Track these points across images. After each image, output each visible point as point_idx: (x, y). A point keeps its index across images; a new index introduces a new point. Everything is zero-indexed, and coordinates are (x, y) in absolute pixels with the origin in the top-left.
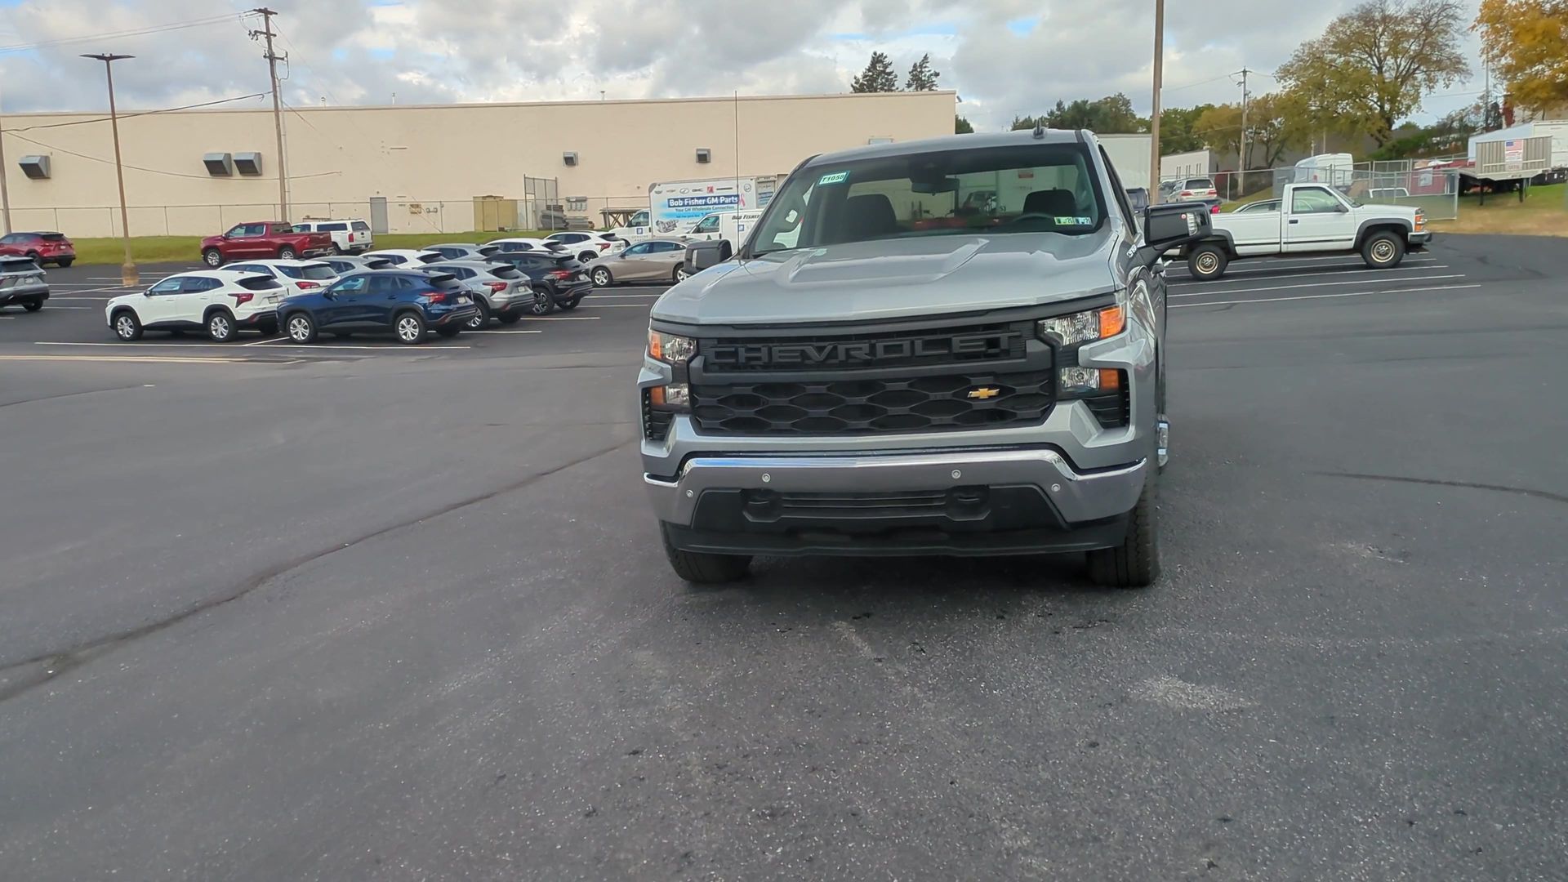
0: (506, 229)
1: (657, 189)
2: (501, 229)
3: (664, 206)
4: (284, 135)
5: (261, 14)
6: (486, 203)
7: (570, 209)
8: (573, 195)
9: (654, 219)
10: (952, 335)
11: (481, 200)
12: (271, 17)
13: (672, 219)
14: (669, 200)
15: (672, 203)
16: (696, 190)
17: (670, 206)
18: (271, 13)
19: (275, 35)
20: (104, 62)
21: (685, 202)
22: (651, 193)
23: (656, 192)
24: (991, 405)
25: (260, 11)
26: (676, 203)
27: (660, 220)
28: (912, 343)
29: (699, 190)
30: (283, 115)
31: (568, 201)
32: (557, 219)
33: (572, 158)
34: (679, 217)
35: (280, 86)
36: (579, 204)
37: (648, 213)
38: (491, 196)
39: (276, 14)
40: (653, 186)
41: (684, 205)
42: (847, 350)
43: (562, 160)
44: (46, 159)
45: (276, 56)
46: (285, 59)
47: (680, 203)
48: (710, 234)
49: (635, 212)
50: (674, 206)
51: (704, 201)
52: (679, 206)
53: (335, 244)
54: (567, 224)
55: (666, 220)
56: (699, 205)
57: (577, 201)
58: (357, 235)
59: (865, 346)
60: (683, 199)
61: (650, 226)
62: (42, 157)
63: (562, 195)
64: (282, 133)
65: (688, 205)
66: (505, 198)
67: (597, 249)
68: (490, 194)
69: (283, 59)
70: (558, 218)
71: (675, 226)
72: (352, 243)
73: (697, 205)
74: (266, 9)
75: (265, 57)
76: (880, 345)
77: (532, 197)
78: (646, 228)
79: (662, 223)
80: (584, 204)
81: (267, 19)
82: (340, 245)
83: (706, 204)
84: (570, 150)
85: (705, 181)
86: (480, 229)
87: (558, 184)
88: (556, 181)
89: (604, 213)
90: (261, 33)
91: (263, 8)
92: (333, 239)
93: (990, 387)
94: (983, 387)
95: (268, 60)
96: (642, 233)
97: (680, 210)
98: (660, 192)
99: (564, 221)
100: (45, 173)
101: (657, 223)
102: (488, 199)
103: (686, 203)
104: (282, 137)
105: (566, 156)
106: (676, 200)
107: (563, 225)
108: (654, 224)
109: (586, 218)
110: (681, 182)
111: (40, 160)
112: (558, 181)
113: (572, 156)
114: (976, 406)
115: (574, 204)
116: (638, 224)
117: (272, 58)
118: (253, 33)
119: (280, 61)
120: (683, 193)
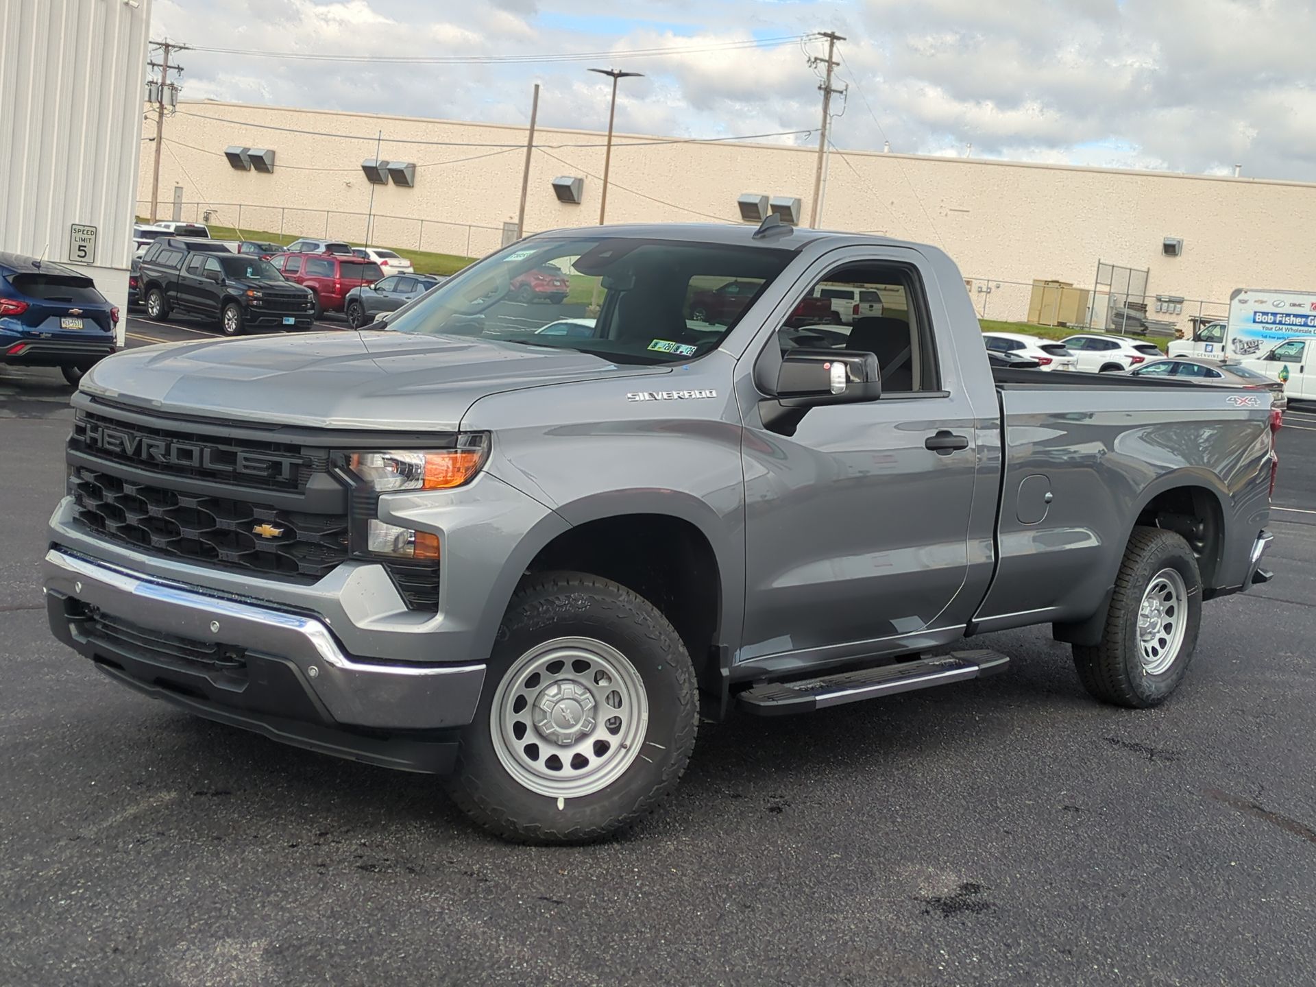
0: (1068, 324)
1: (1242, 296)
2: (1062, 325)
3: (1247, 320)
4: (825, 181)
5: (826, 38)
6: (1049, 288)
7: (1159, 311)
8: (1166, 293)
9: (1231, 334)
10: (241, 449)
11: (1042, 284)
12: (837, 43)
13: (1256, 339)
14: (1255, 313)
15: (1259, 318)
16: (1294, 305)
17: (1254, 321)
18: (839, 38)
19: (838, 64)
20: (612, 79)
21: (1276, 319)
22: (1233, 302)
23: (1240, 301)
24: (272, 548)
25: (825, 35)
26: (1264, 319)
27: (1239, 337)
28: (202, 451)
29: (1300, 305)
30: (828, 156)
31: (1159, 300)
32: (1130, 322)
33: (1173, 246)
34: (1266, 337)
35: (830, 123)
36: (1172, 305)
37: (1225, 326)
38: (1057, 282)
39: (845, 39)
40: (1237, 292)
41: (1274, 323)
42: (150, 446)
43: (1161, 247)
44: (580, 182)
45: (833, 88)
46: (844, 93)
47: (1270, 318)
48: (1288, 364)
49: (1209, 322)
50: (1262, 322)
51: (1304, 319)
52: (1267, 323)
53: (837, 314)
54: (1146, 328)
55: (1246, 339)
56: (1296, 325)
57: (1170, 301)
58: (864, 307)
59: (161, 443)
60: (1274, 314)
61: (1224, 344)
62: (576, 179)
63: (1152, 291)
64: (822, 178)
65: (1280, 323)
66: (1074, 286)
67: (1125, 363)
68: (1054, 279)
69: (841, 92)
70: (1134, 319)
71: (1257, 347)
72: (856, 316)
73: (1293, 325)
74: (833, 33)
75: (820, 88)
76: (175, 446)
77: (1107, 289)
78: (1217, 346)
79: (1241, 341)
80: (1178, 306)
81: (832, 45)
82: (841, 317)
83: (1305, 325)
84: (1173, 236)
85: (1309, 294)
86: (1035, 320)
87: (1151, 280)
88: (1148, 272)
89: (1194, 321)
90: (822, 60)
91: (830, 32)
92: (833, 308)
93: (276, 525)
94: (268, 522)
95: (822, 92)
96: (1211, 351)
97: (1267, 329)
98: (1245, 302)
99: (1143, 325)
100: (576, 199)
101: (1234, 341)
102: (1051, 285)
103: (1278, 319)
104: (822, 183)
105: (1168, 242)
106: (1264, 314)
107: (1139, 329)
108: (1230, 341)
109: (1174, 324)
110: (1276, 291)
111: (573, 183)
112: (1150, 275)
113: (1174, 243)
114: (260, 546)
115: (1165, 305)
116: (1210, 339)
117: (828, 91)
118: (813, 60)
119: (838, 94)
120: (1277, 306)
